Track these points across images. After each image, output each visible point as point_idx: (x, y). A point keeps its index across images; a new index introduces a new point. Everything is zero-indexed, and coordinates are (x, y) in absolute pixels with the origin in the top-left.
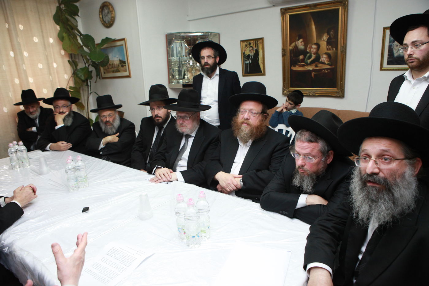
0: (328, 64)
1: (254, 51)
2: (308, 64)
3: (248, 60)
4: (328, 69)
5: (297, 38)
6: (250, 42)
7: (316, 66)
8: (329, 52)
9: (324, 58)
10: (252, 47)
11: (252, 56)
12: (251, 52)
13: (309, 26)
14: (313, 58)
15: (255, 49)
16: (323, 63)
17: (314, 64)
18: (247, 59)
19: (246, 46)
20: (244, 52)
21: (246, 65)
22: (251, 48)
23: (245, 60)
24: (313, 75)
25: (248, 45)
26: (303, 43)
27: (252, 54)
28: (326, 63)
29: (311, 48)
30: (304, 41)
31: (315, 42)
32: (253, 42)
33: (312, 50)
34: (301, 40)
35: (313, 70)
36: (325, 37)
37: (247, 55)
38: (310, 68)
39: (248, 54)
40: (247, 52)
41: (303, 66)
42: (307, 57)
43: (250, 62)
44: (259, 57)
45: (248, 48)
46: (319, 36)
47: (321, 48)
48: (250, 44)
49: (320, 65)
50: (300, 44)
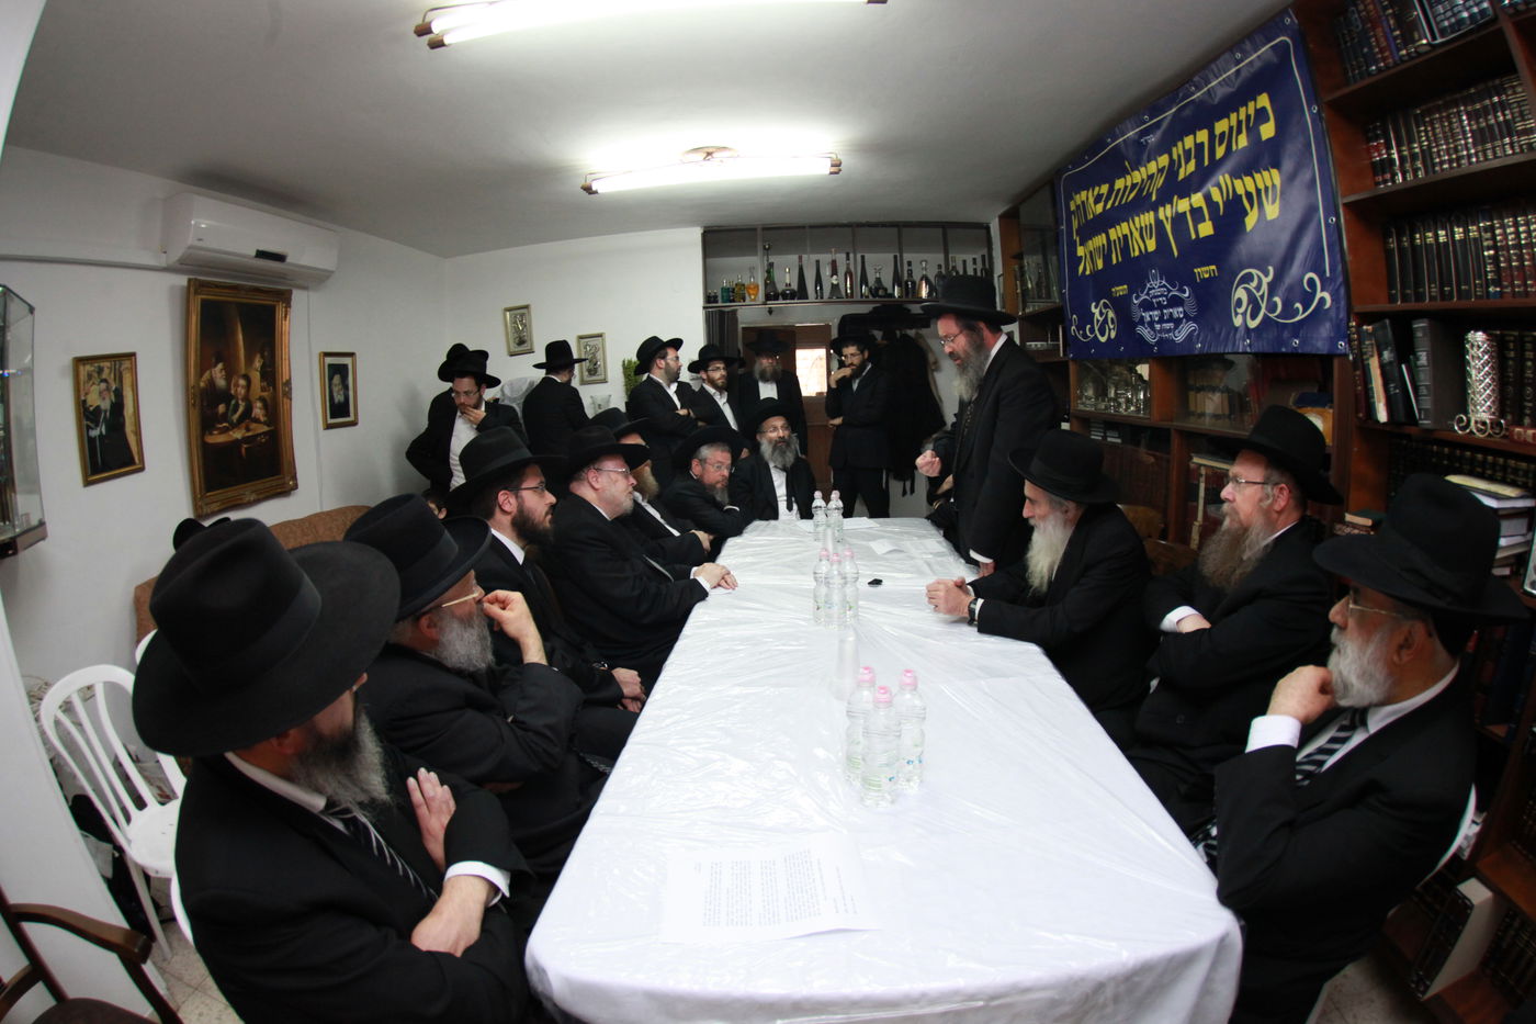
0: (265, 423)
1: (112, 394)
2: (234, 426)
3: (97, 425)
4: (265, 433)
5: (214, 360)
6: (102, 364)
7: (248, 430)
8: (265, 394)
9: (258, 411)
10: (105, 381)
11: (106, 411)
12: (104, 399)
13: (234, 334)
14: (241, 409)
15: (114, 388)
16: (257, 421)
17: (244, 425)
18: (92, 421)
19: (90, 376)
20: (83, 398)
21: (91, 441)
22: (103, 385)
23: (89, 428)
24: (243, 450)
25: (96, 375)
26: (223, 373)
27: (106, 405)
28: (262, 419)
29: (237, 385)
30: (224, 369)
31: (243, 372)
32: (108, 364)
33: (239, 389)
34: (220, 366)
35: (245, 440)
36: (258, 363)
37: (91, 409)
38: (238, 434)
39: (95, 405)
40: (94, 400)
41: (225, 431)
42: (231, 407)
43: (101, 432)
44: (125, 413)
45: (94, 383)
46: (249, 361)
47: (252, 385)
48: (100, 370)
49: (253, 426)
50: (219, 375)
